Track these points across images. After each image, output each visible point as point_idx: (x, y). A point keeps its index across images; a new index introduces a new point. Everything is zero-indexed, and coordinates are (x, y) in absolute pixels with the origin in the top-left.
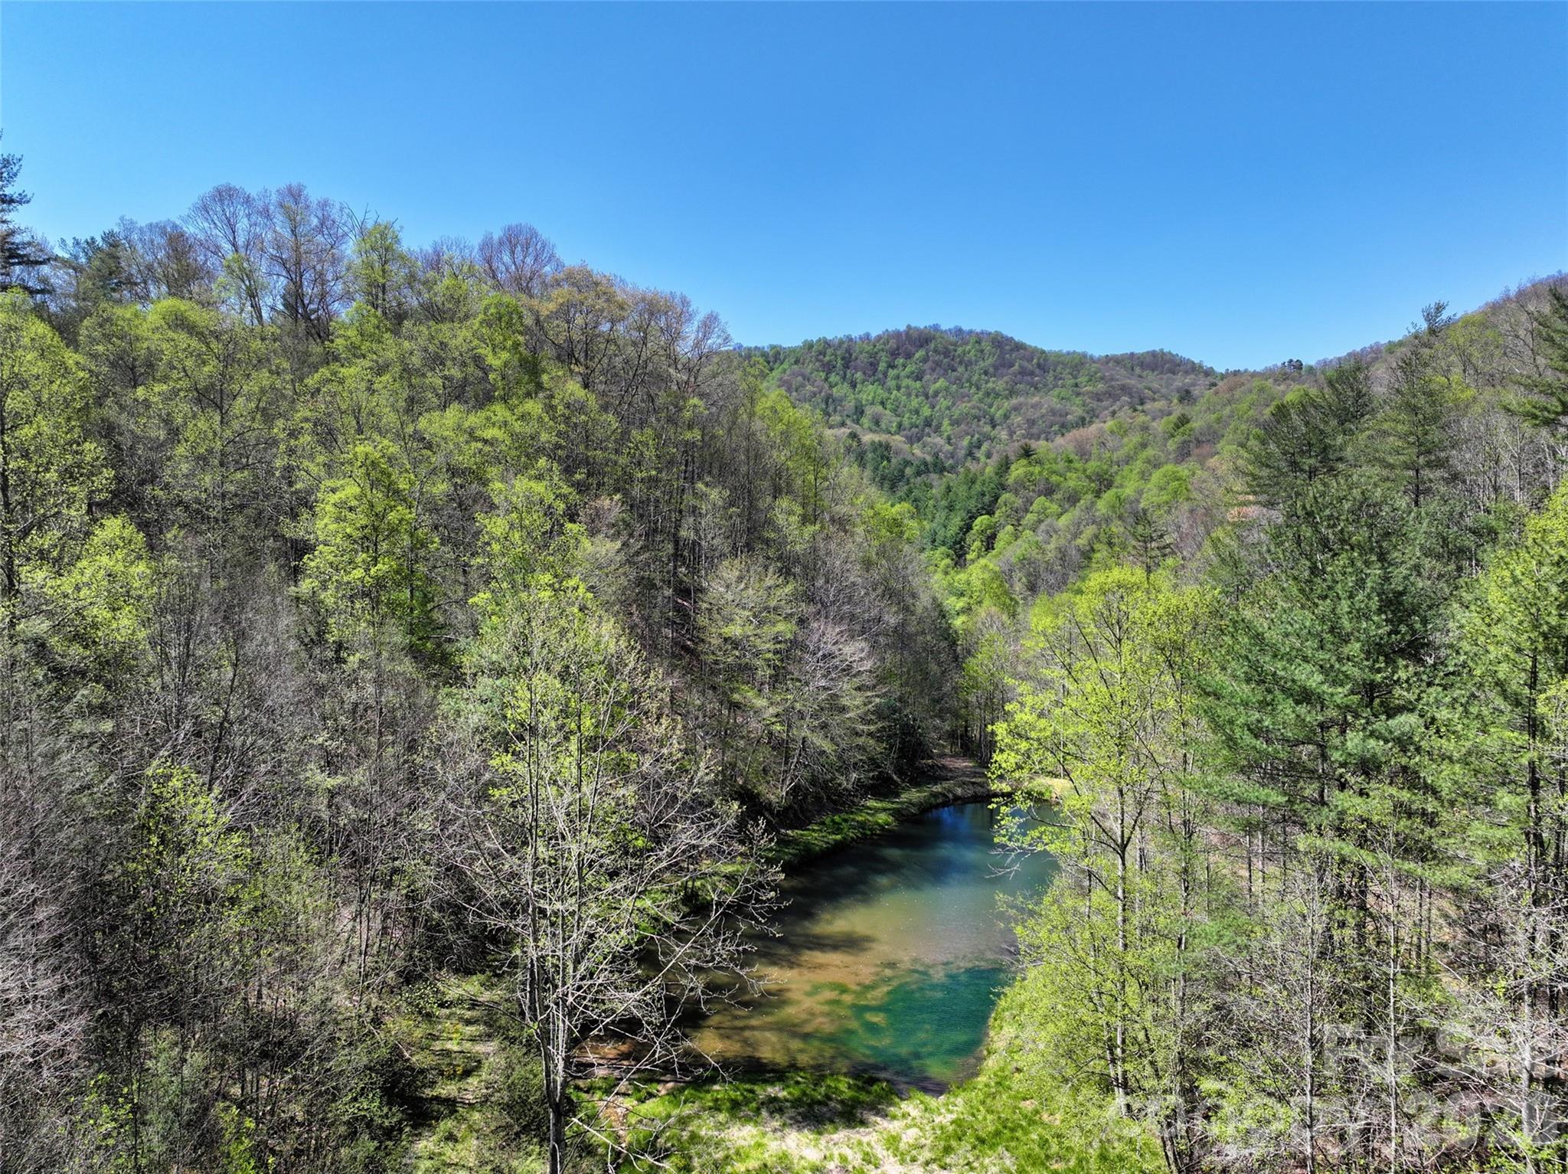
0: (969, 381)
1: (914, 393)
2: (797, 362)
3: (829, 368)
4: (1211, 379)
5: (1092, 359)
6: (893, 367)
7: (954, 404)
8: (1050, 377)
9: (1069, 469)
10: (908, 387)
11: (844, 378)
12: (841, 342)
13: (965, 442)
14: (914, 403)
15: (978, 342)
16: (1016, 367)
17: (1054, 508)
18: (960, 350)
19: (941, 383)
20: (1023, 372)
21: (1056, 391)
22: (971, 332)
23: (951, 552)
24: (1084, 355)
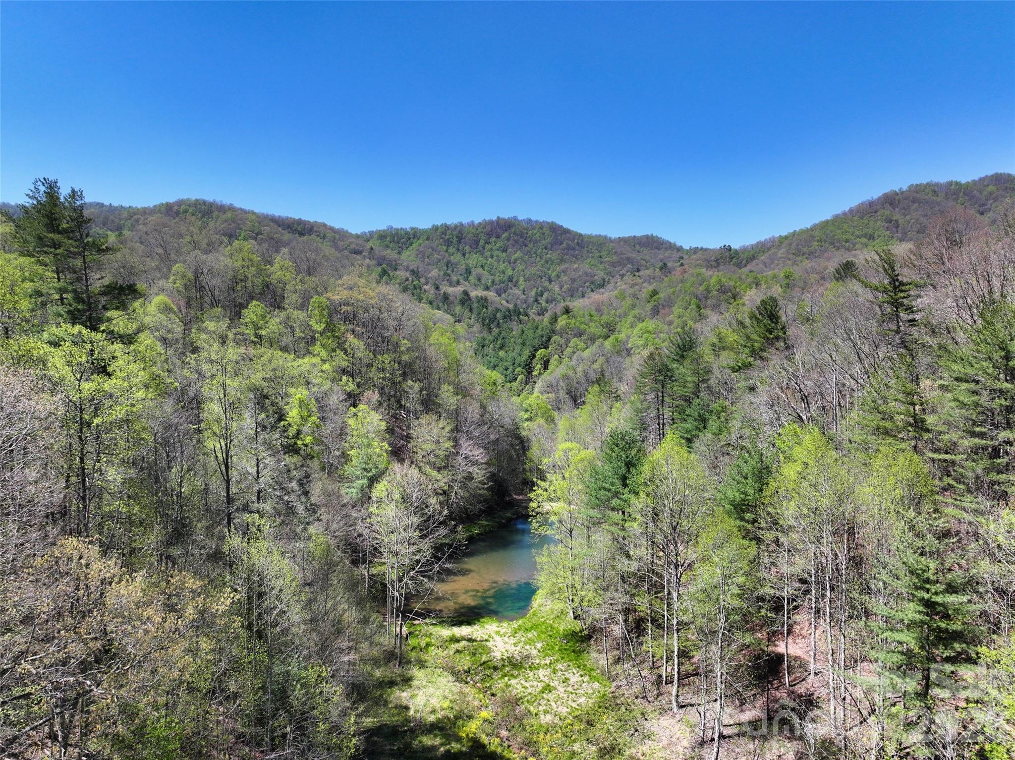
0: (535, 253)
1: (502, 260)
2: (428, 239)
3: (448, 243)
4: (680, 254)
5: (611, 241)
6: (489, 243)
7: (526, 268)
8: (585, 251)
9: (591, 320)
10: (498, 256)
11: (458, 250)
12: (456, 226)
13: (533, 293)
14: (502, 266)
15: (541, 228)
16: (564, 245)
17: (582, 345)
18: (530, 233)
19: (518, 254)
20: (569, 248)
21: (589, 260)
22: (537, 222)
23: (524, 370)
24: (606, 237)
